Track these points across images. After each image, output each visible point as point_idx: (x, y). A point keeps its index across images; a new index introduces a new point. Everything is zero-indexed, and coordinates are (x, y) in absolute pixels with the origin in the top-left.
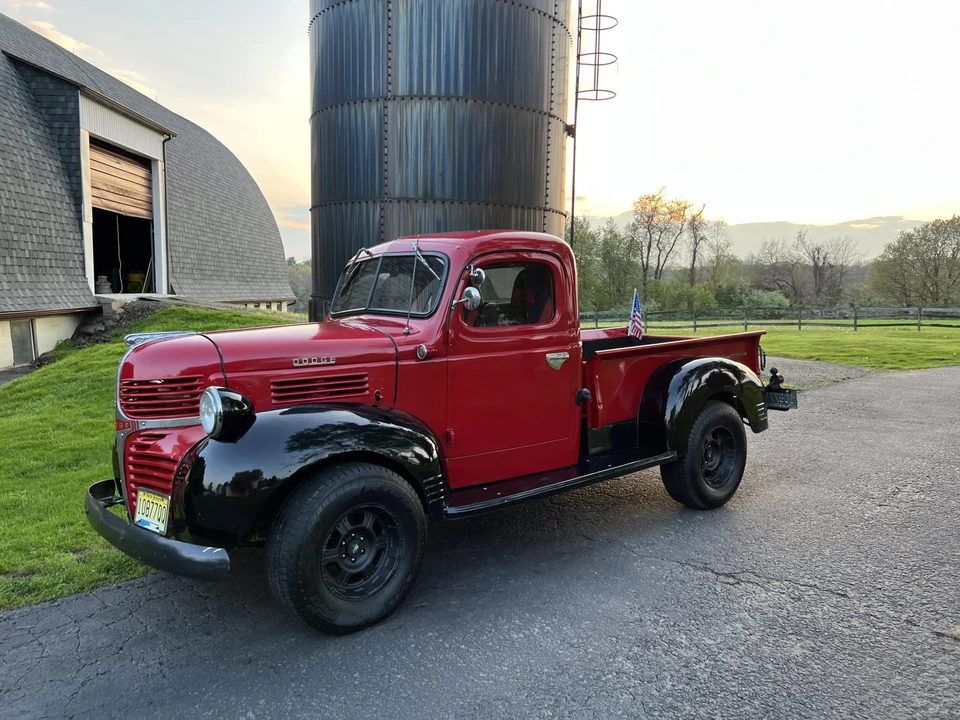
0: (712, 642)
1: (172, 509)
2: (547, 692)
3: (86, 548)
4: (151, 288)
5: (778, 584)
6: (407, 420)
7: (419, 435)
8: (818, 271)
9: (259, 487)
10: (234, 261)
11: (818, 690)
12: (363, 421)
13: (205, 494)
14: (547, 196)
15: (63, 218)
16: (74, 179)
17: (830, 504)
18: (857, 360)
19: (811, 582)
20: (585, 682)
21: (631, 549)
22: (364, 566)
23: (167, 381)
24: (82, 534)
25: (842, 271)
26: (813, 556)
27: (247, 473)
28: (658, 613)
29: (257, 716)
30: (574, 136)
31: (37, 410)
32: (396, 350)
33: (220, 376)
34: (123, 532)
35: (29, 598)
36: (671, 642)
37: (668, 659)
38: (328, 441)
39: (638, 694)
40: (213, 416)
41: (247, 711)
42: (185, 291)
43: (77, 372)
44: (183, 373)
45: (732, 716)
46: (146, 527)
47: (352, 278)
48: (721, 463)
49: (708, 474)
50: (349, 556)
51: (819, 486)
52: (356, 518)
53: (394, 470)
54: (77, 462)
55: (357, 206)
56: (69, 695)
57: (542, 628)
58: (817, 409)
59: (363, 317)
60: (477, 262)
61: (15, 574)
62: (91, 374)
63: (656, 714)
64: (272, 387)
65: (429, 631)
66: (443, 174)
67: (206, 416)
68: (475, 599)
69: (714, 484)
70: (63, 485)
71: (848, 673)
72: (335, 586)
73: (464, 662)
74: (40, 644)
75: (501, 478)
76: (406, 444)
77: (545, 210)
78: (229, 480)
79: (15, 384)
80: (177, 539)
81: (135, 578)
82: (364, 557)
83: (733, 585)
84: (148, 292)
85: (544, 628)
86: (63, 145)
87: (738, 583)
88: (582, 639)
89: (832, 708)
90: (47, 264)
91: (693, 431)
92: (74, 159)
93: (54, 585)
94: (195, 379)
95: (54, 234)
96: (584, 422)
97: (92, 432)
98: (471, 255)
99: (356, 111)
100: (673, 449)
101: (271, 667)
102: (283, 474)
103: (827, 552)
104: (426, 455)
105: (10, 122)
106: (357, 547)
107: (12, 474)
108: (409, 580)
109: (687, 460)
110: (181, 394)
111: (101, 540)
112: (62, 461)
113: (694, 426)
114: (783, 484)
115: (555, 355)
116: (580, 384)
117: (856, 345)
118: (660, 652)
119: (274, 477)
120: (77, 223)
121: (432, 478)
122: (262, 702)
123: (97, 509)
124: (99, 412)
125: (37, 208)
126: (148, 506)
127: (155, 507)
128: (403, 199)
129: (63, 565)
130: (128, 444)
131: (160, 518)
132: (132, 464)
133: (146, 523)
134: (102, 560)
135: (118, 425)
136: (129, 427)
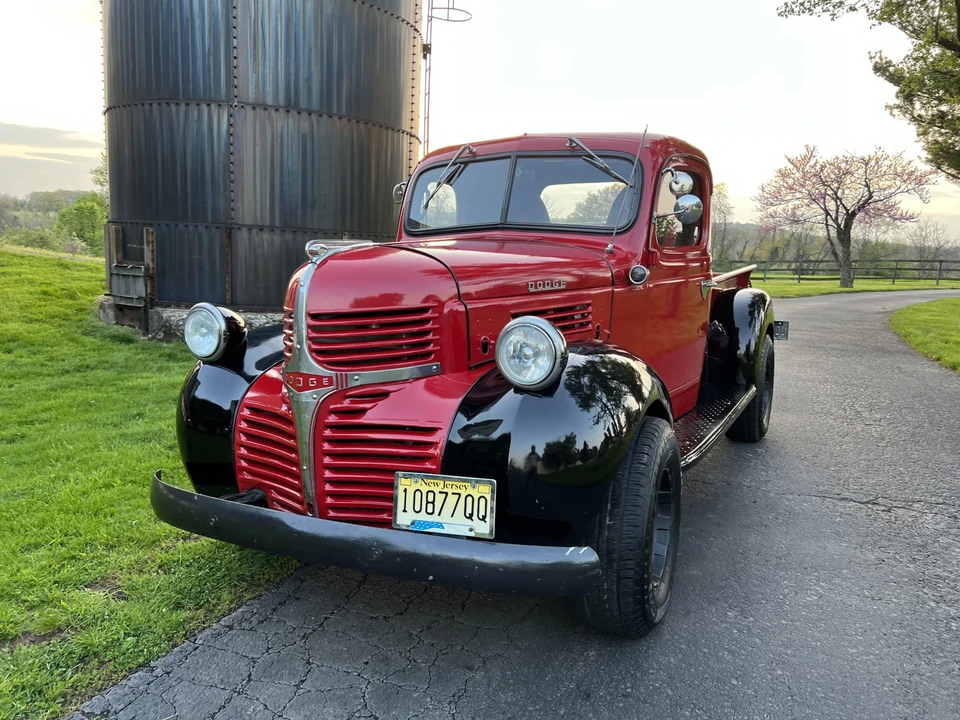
126: (430, 499)
127: (452, 499)
128: (259, 105)
129: (100, 610)
130: (323, 409)
131: (471, 515)
132: (330, 440)
133: (432, 525)
134: (152, 591)
135: (305, 382)
136: (331, 384)
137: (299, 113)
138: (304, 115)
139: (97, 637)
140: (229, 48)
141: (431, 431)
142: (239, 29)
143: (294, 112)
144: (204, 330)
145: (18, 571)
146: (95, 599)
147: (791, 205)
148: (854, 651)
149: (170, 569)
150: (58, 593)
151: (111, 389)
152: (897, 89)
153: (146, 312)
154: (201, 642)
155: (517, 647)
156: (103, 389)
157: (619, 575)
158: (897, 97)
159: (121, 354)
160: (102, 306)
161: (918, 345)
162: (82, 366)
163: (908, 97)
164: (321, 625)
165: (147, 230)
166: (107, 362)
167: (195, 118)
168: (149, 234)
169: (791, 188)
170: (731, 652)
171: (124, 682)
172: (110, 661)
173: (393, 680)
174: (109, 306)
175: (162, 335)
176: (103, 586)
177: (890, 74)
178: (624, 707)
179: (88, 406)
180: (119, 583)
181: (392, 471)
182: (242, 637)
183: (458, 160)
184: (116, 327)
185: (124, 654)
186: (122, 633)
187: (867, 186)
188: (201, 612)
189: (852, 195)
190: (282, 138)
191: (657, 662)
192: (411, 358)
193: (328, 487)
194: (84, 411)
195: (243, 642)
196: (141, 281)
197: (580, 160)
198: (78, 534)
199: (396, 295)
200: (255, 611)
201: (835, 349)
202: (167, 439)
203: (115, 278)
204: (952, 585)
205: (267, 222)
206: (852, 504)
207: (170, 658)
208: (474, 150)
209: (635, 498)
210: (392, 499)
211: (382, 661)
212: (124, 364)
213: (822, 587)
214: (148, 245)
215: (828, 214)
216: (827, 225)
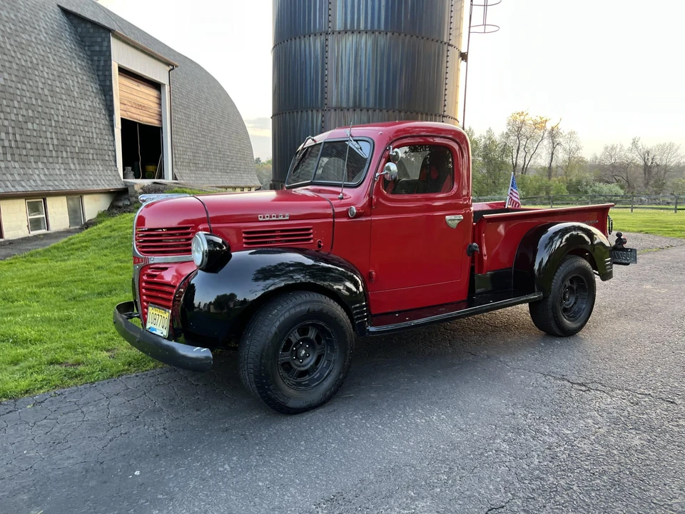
0: (569, 432)
1: (172, 321)
2: (443, 462)
3: (115, 349)
4: (161, 176)
5: (620, 392)
6: (341, 262)
7: (349, 273)
8: (647, 169)
9: (234, 306)
10: (218, 158)
11: (654, 471)
12: (309, 262)
13: (195, 310)
14: (445, 106)
15: (101, 125)
16: (108, 97)
17: (660, 335)
18: (678, 234)
19: (646, 392)
20: (472, 456)
21: (506, 363)
22: (309, 366)
23: (168, 229)
24: (113, 339)
25: (666, 169)
26: (647, 372)
27: (225, 296)
28: (527, 410)
29: (232, 468)
30: (466, 61)
31: (84, 257)
32: (333, 210)
33: (207, 226)
34: (138, 336)
35: (76, 381)
36: (537, 431)
37: (535, 443)
38: (283, 275)
39: (513, 467)
40: (201, 254)
41: (224, 464)
42: (184, 178)
43: (111, 232)
44: (180, 224)
45: (586, 486)
46: (154, 332)
47: (301, 159)
48: (575, 303)
49: (565, 310)
50: (298, 358)
51: (651, 322)
52: (304, 331)
53: (331, 297)
54: (110, 291)
55: (305, 113)
56: (101, 447)
57: (439, 416)
58: (648, 267)
59: (309, 187)
60: (395, 144)
61: (67, 364)
62: (120, 233)
63: (527, 482)
64: (243, 235)
65: (355, 415)
66: (368, 90)
67: (196, 253)
68: (388, 393)
69: (569, 318)
70: (100, 306)
71: (677, 459)
72: (288, 380)
73: (381, 438)
74: (82, 412)
75: (409, 308)
76: (340, 279)
77: (443, 116)
78: (212, 300)
79: (70, 239)
80: (175, 341)
81: (148, 370)
82: (309, 359)
83: (584, 391)
84: (159, 178)
85: (440, 416)
86: (100, 73)
87: (588, 390)
88: (469, 425)
89: (665, 485)
90: (91, 157)
91: (555, 277)
92: (108, 83)
93: (93, 373)
94: (188, 228)
95: (95, 136)
96: (472, 269)
97: (121, 273)
98: (390, 139)
99: (305, 42)
100: (540, 290)
101: (242, 435)
102: (251, 297)
103: (659, 370)
104: (354, 289)
105: (64, 56)
106: (304, 352)
107: (67, 299)
108: (341, 377)
109: (550, 299)
110: (178, 239)
111: (126, 343)
112: (100, 290)
113: (557, 274)
114: (622, 320)
115: (453, 217)
116: (470, 239)
117: (677, 223)
118: (529, 438)
119: (245, 299)
120: (110, 128)
121: (358, 305)
122: (235, 458)
123: (121, 320)
124: (126, 259)
125: (83, 118)
136: (143, 261)
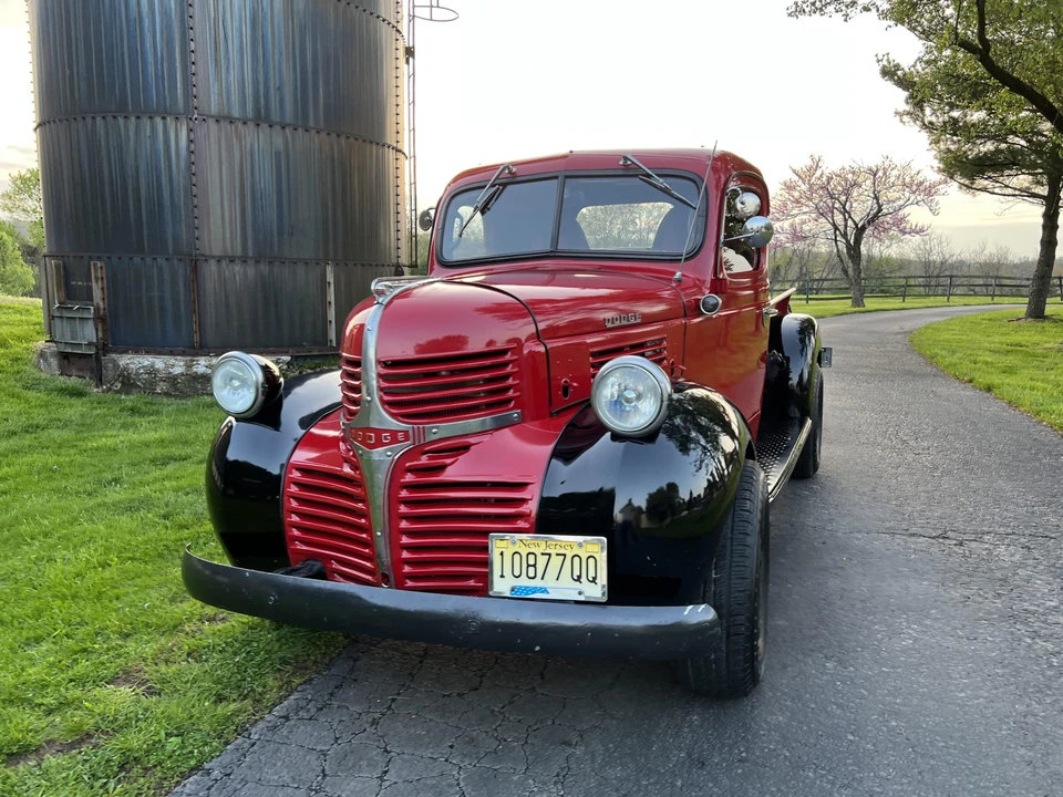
14: (398, 133)
32: (683, 303)
33: (538, 345)
40: (654, 402)
46: (537, 596)
55: (145, 122)
61: (55, 746)
64: (591, 360)
66: (280, 89)
77: (397, 150)
94: (505, 352)
126: (531, 562)
127: (556, 561)
128: (223, 118)
129: (132, 709)
130: (398, 468)
131: (579, 577)
132: (406, 502)
133: (535, 590)
134: (186, 683)
135: (379, 438)
136: (407, 439)
137: (271, 126)
138: (278, 128)
139: (135, 740)
140: (185, 52)
141: (521, 486)
142: (198, 29)
143: (265, 126)
144: (236, 383)
145: (23, 670)
146: (121, 697)
147: (797, 220)
148: (962, 695)
149: (200, 656)
150: (78, 693)
151: (72, 451)
152: (906, 94)
153: (98, 360)
154: (256, 737)
155: (613, 717)
156: (63, 451)
157: (728, 632)
158: (907, 103)
159: (75, 409)
160: (42, 355)
161: (947, 367)
162: (31, 426)
163: (918, 103)
164: (389, 708)
165: (95, 264)
166: (59, 420)
167: (148, 134)
168: (98, 269)
169: (797, 202)
170: (839, 706)
171: (178, 789)
172: (155, 766)
173: (486, 763)
174: (53, 354)
175: (119, 385)
176: (126, 681)
177: (899, 77)
178: (743, 773)
179: (49, 473)
180: (147, 676)
181: (485, 533)
182: (302, 728)
183: (498, 181)
184: (61, 378)
185: (170, 757)
186: (163, 733)
187: (876, 198)
188: (248, 702)
189: (860, 208)
190: (252, 155)
191: (766, 723)
192: (490, 406)
193: (405, 555)
194: (46, 479)
195: (304, 733)
196: (91, 323)
197: (637, 180)
198: (82, 623)
199: (460, 337)
200: (309, 697)
201: (864, 374)
202: (158, 507)
203: (57, 321)
204: (1042, 618)
205: (239, 252)
206: (922, 539)
207: (226, 758)
208: (514, 170)
209: (741, 548)
210: (487, 563)
211: (468, 743)
212: (79, 422)
213: (913, 629)
214: (97, 282)
215: (836, 228)
216: (836, 241)
